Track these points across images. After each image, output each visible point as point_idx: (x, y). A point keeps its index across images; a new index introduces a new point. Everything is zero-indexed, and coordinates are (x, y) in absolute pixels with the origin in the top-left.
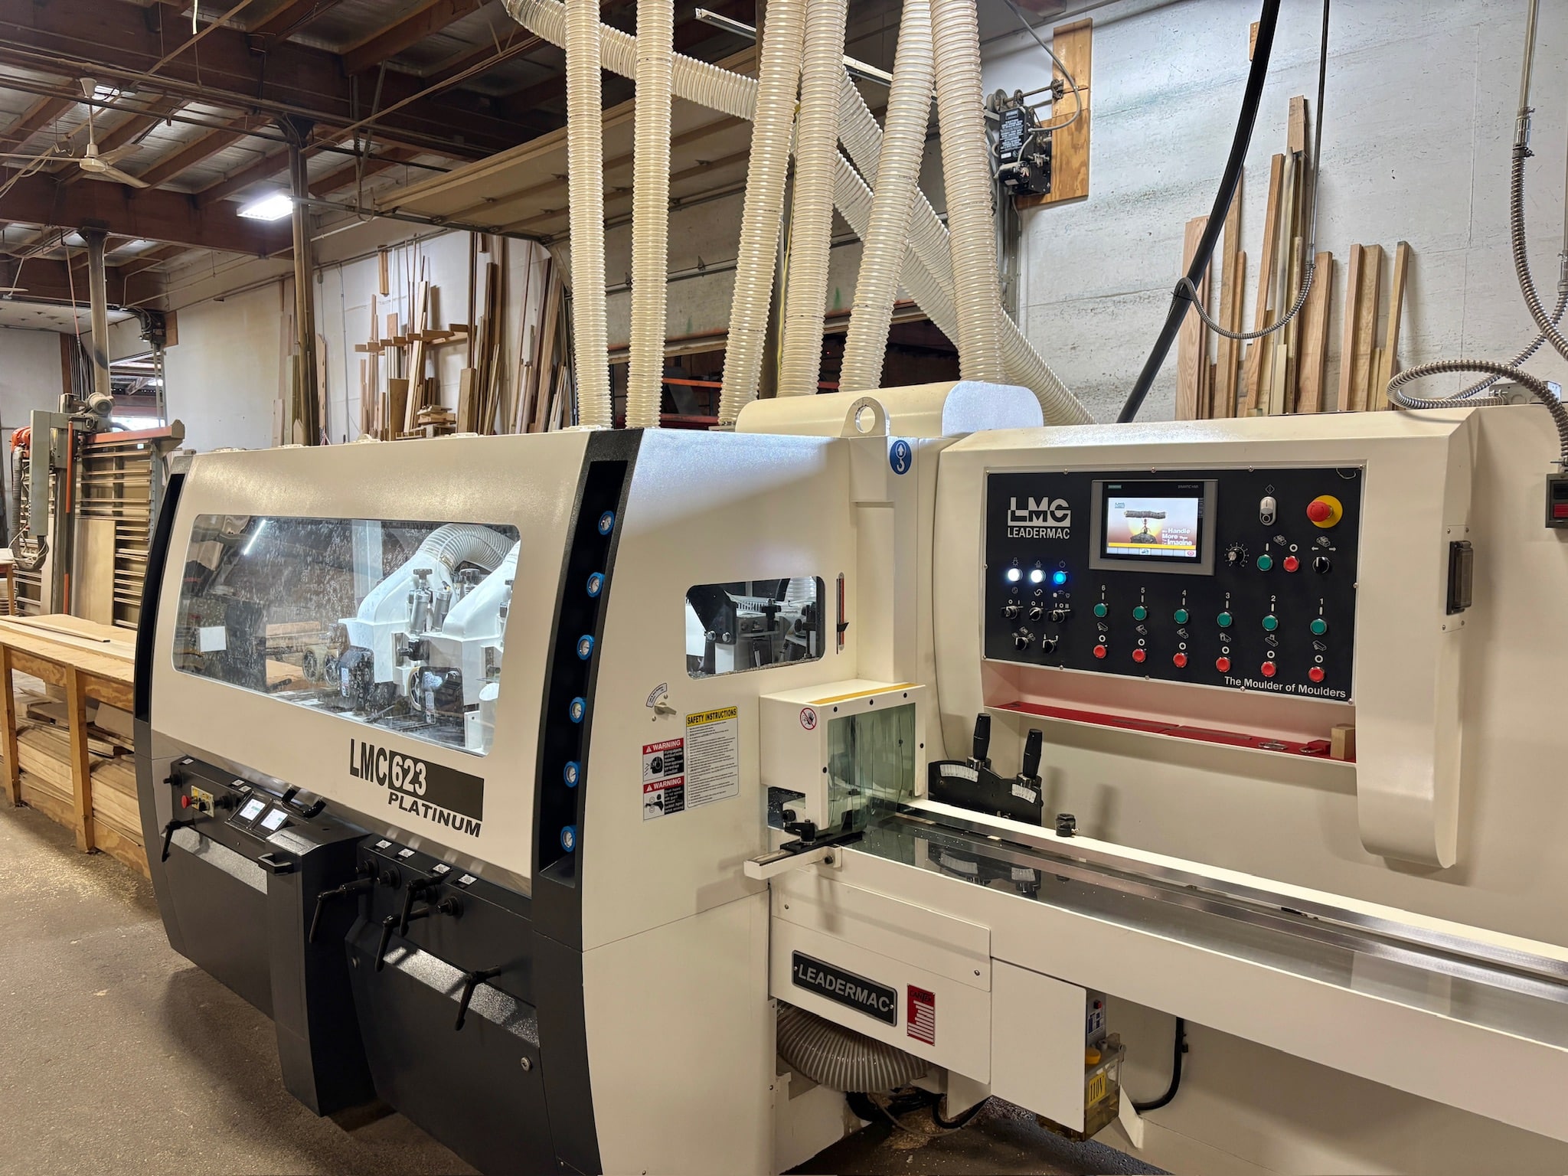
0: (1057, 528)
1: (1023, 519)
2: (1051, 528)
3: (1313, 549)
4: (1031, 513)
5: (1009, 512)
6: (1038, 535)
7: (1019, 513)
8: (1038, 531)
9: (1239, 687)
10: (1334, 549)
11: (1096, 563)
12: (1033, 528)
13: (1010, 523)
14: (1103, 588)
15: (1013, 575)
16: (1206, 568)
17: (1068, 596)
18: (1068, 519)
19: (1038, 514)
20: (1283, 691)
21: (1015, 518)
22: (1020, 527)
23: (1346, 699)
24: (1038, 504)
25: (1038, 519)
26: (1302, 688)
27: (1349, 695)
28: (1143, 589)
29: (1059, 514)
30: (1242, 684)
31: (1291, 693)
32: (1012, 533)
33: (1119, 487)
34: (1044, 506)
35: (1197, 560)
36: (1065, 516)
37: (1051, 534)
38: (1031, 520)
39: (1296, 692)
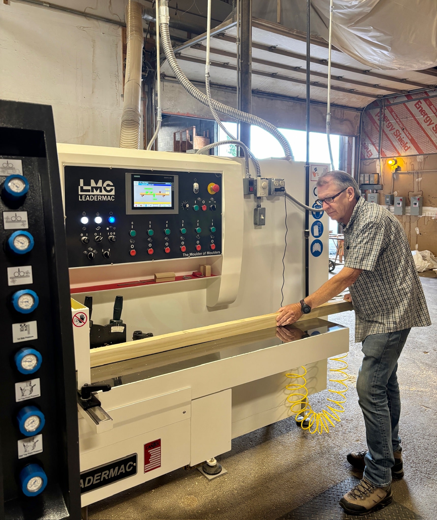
0: (107, 196)
1: (88, 191)
2: (104, 195)
3: (209, 202)
4: (93, 188)
5: (79, 187)
6: (97, 199)
7: (85, 188)
8: (97, 197)
9: (188, 257)
10: (215, 202)
11: (129, 212)
12: (94, 195)
13: (80, 193)
14: (132, 223)
15: (85, 220)
16: (176, 211)
17: (114, 228)
18: (114, 191)
19: (97, 188)
20: (202, 255)
21: (83, 190)
22: (86, 195)
23: (220, 254)
24: (96, 183)
25: (97, 191)
26: (208, 253)
27: (221, 252)
28: (150, 222)
29: (108, 188)
30: (189, 255)
31: (205, 255)
32: (81, 198)
33: (139, 176)
34: (100, 184)
35: (172, 208)
36: (112, 190)
37: (105, 198)
38: (93, 191)
39: (206, 255)
